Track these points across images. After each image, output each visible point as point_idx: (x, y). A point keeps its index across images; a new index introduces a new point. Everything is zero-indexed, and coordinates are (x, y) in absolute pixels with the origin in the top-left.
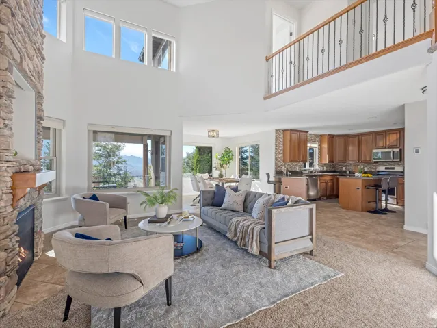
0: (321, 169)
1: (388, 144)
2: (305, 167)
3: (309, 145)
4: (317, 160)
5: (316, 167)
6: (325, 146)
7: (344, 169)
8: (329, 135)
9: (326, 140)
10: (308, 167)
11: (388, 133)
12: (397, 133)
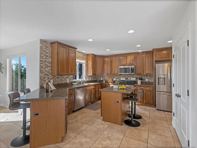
0: (88, 80)
1: (127, 62)
2: (76, 79)
3: (77, 61)
4: (85, 73)
5: (84, 78)
6: (90, 63)
7: (102, 79)
8: (93, 54)
9: (90, 58)
10: (78, 79)
11: (127, 55)
12: (133, 56)
